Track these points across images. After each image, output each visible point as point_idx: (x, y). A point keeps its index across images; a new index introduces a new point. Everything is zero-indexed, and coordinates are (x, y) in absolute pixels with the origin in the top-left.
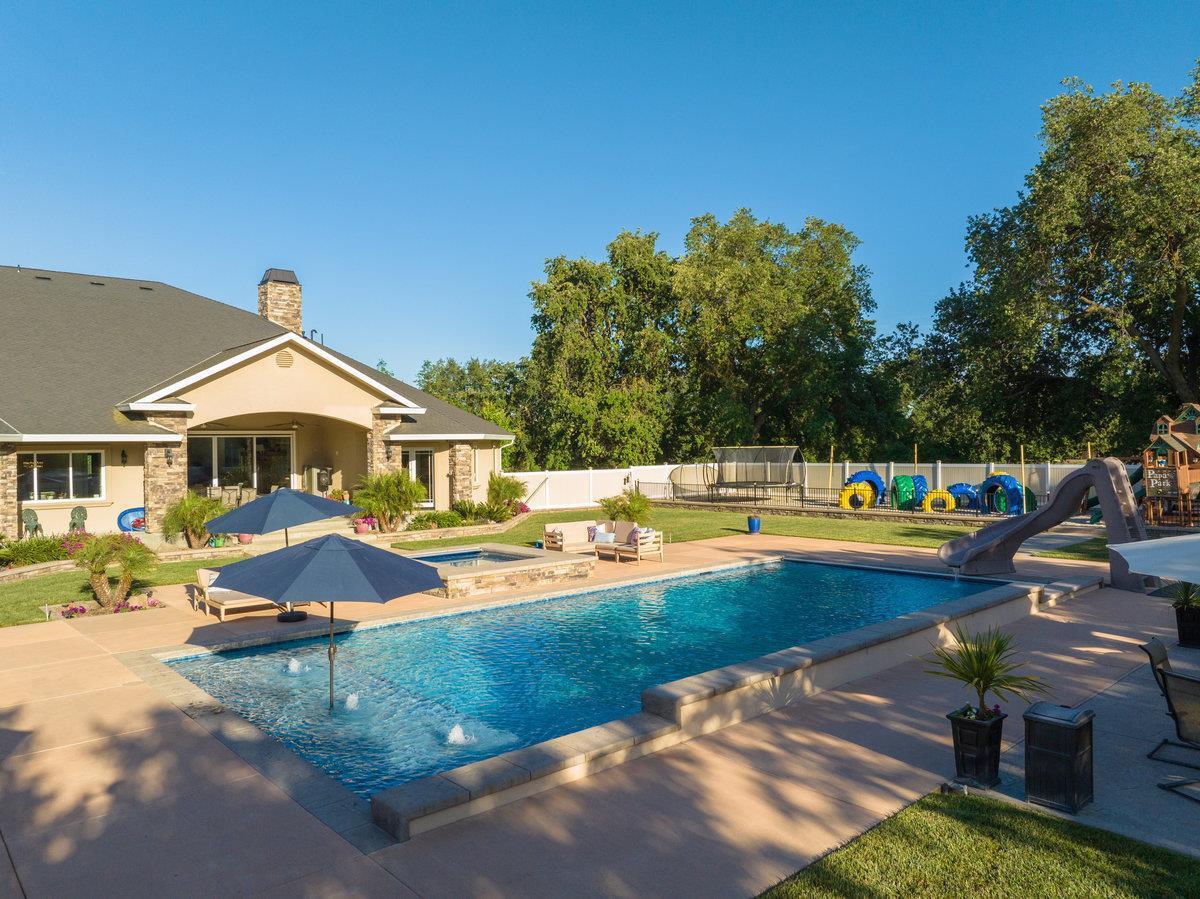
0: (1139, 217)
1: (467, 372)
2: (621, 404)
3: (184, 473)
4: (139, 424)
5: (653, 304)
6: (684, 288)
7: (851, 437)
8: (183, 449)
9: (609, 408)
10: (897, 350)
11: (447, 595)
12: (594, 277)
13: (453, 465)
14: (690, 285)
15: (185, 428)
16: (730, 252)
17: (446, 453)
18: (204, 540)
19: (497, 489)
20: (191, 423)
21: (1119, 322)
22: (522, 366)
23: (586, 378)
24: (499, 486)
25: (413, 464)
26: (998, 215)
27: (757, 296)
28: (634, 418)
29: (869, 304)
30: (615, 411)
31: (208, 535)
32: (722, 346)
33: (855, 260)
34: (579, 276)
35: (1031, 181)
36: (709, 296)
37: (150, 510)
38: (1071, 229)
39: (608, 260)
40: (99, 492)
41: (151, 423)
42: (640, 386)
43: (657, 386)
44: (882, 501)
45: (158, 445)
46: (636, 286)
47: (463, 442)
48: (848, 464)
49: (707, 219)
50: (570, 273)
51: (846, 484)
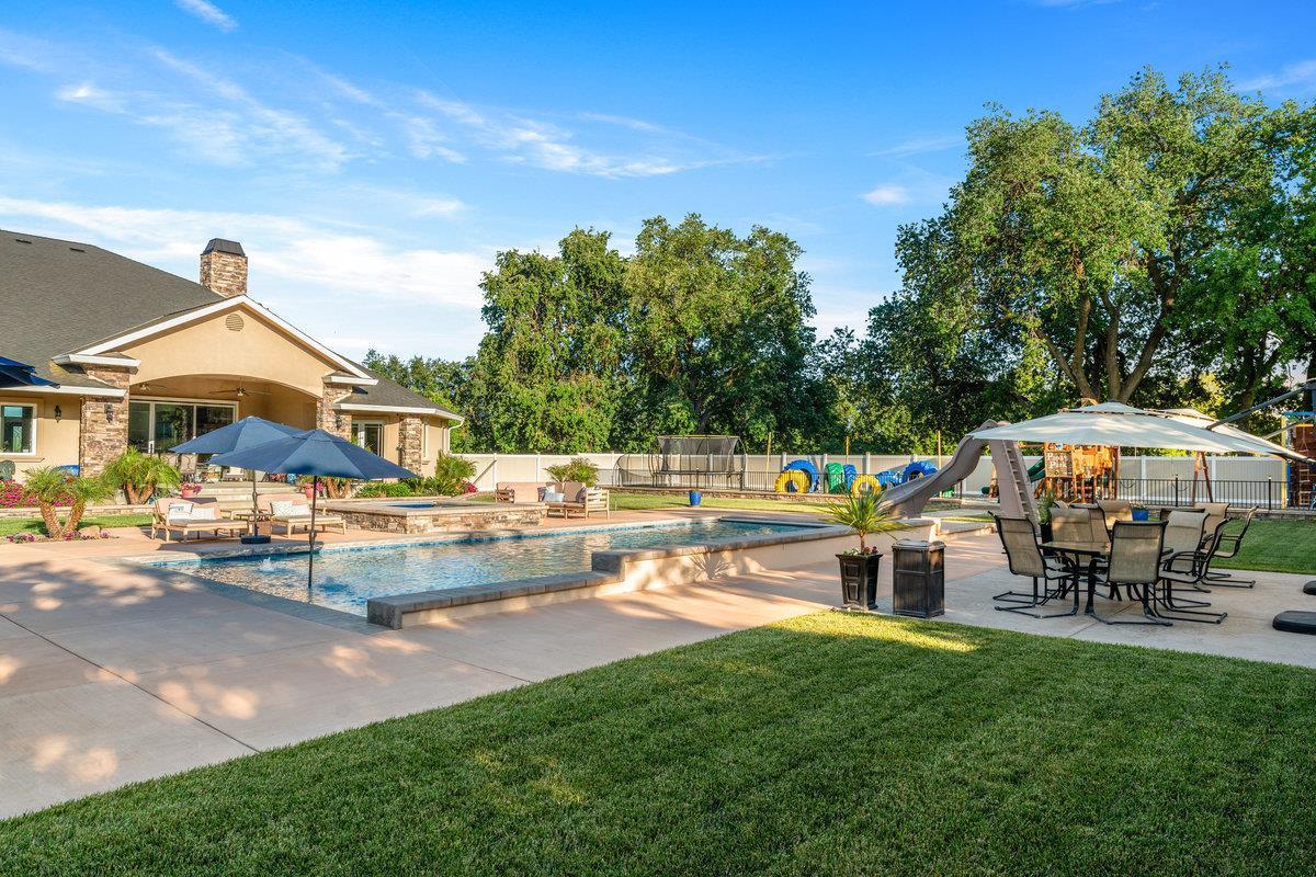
0: (1047, 229)
1: (410, 370)
2: (570, 397)
3: (124, 430)
4: (79, 377)
5: (604, 301)
6: (634, 285)
7: (791, 438)
8: (125, 405)
9: (558, 401)
10: (834, 353)
11: (406, 530)
12: (546, 270)
13: (403, 438)
14: (640, 282)
15: (128, 384)
16: (680, 253)
17: (397, 426)
18: (144, 498)
19: (444, 467)
20: (134, 380)
21: (1029, 325)
22: (467, 366)
23: (535, 370)
24: (447, 464)
25: (362, 434)
26: (925, 226)
27: (704, 297)
28: (582, 411)
29: (809, 309)
30: (563, 403)
31: (150, 493)
32: (670, 344)
33: (797, 268)
34: (531, 268)
35: (954, 193)
36: (658, 294)
37: (86, 465)
38: (990, 240)
39: (560, 256)
40: (29, 448)
41: (91, 377)
42: (588, 380)
43: (605, 382)
44: (816, 489)
45: (97, 399)
46: (587, 283)
47: (413, 416)
48: (785, 456)
49: (659, 221)
50: (522, 267)
51: (782, 472)
